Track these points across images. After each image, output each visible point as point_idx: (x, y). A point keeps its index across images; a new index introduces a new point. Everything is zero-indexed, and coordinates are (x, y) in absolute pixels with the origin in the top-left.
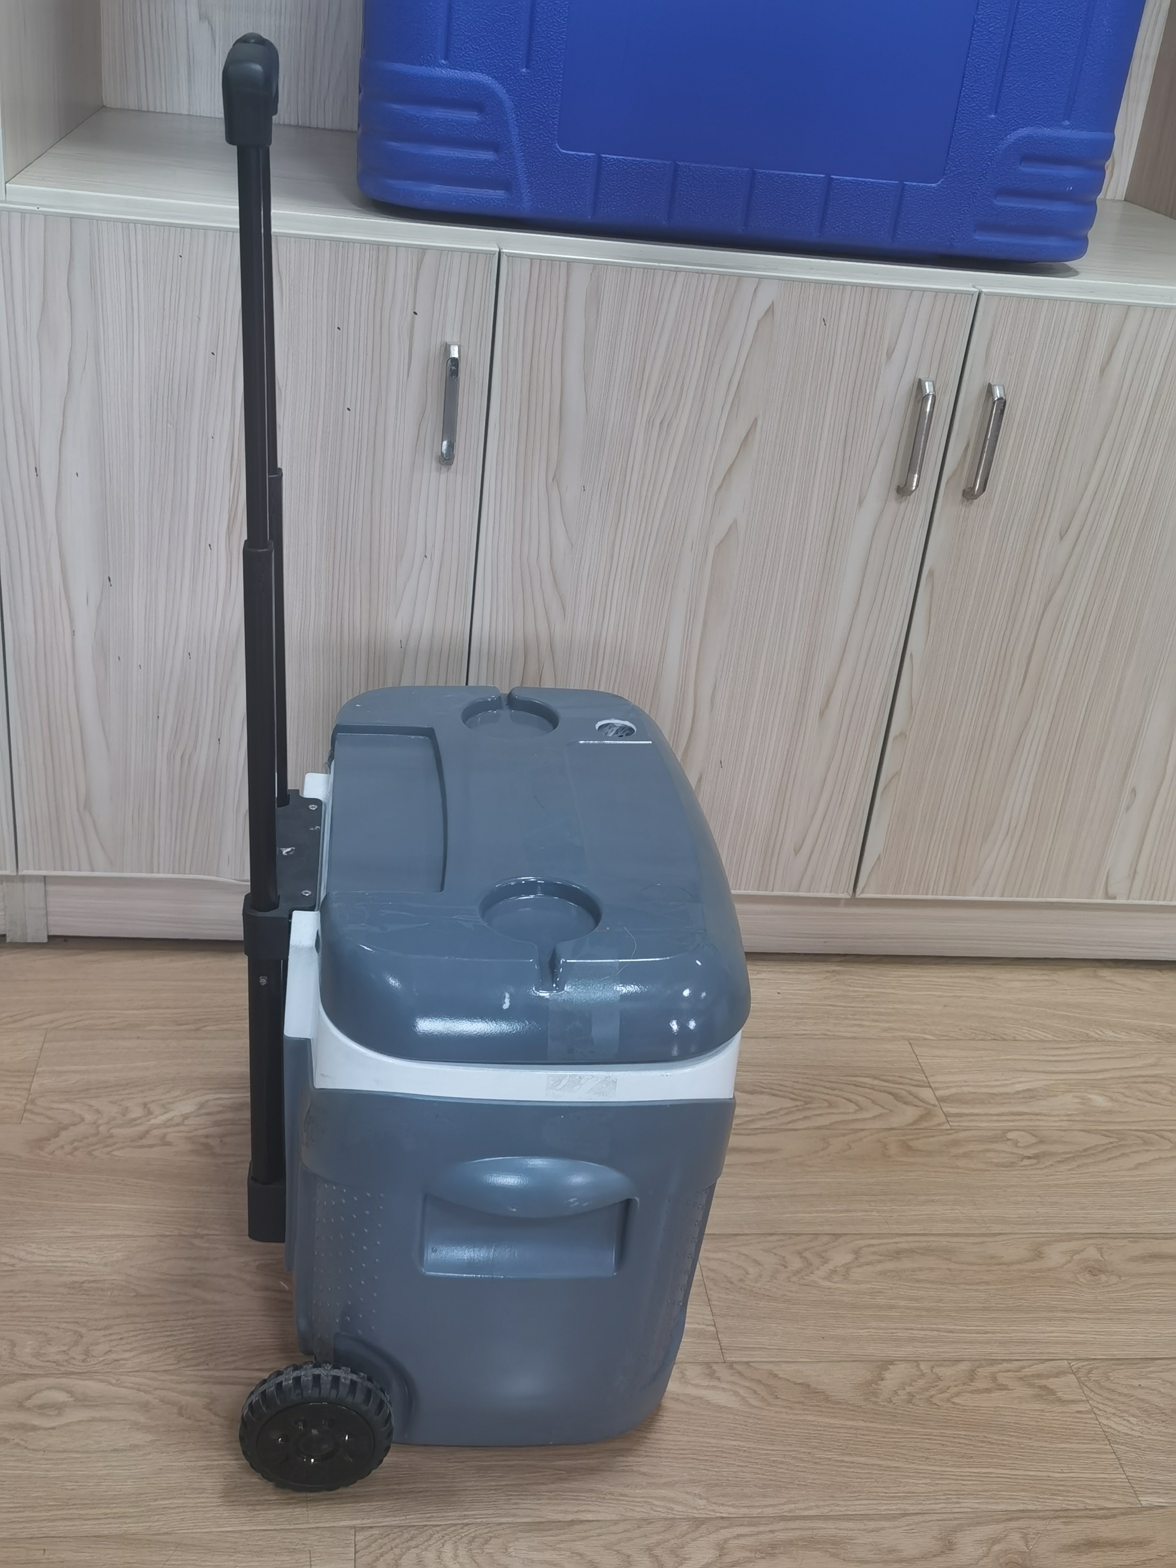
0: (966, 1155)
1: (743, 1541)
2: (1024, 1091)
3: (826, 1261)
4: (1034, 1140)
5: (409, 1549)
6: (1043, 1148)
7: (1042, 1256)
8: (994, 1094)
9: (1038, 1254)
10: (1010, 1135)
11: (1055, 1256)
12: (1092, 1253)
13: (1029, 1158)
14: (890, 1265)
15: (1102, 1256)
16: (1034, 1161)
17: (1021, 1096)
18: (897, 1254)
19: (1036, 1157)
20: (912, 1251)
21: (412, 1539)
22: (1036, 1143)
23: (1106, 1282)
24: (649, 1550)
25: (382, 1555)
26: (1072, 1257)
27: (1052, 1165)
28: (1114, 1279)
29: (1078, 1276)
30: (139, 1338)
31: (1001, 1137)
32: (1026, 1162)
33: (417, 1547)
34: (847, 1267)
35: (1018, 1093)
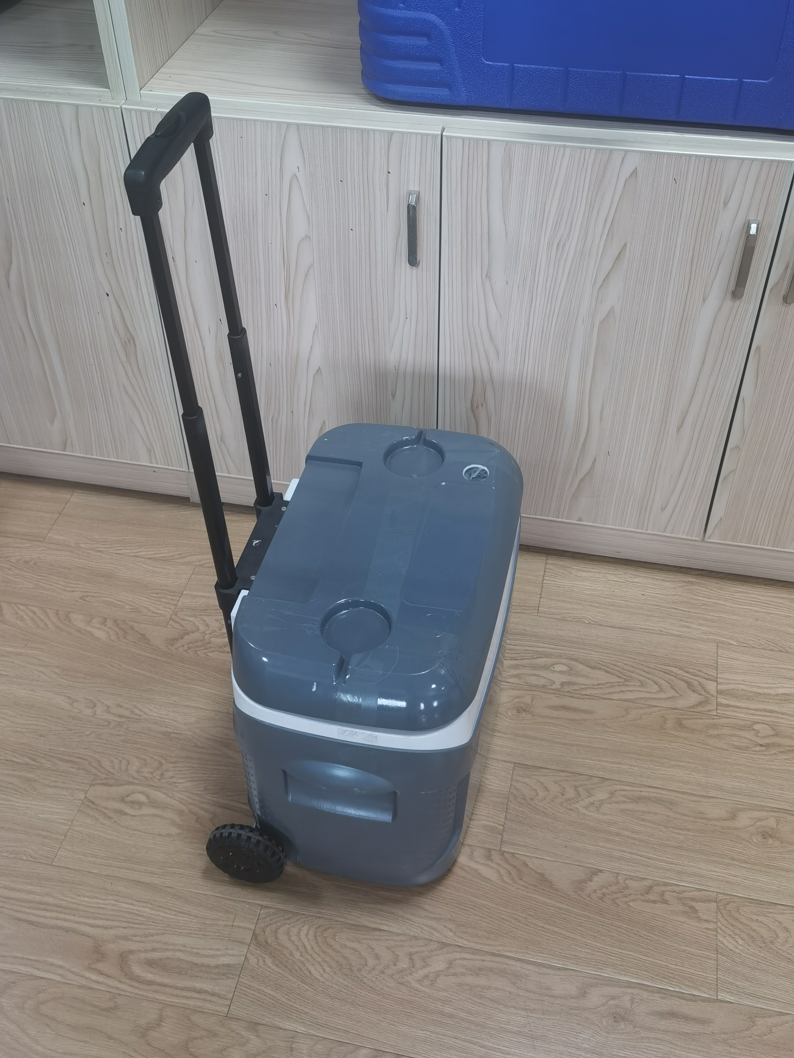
0: (718, 736)
1: (464, 962)
2: (783, 694)
3: (590, 795)
4: (772, 733)
5: (285, 924)
6: (777, 740)
7: (735, 818)
8: (760, 694)
9: (733, 817)
10: (756, 727)
11: (744, 820)
12: (772, 822)
13: (761, 745)
14: (629, 806)
15: (777, 826)
16: (764, 748)
17: (779, 698)
18: (638, 800)
19: (768, 746)
20: (649, 799)
21: (288, 919)
22: (773, 735)
23: (771, 845)
24: (411, 954)
25: (270, 925)
26: (755, 823)
27: (775, 754)
28: (777, 843)
29: (753, 837)
30: (190, 772)
31: (749, 727)
32: (758, 748)
33: (289, 924)
34: (602, 802)
35: (777, 695)
